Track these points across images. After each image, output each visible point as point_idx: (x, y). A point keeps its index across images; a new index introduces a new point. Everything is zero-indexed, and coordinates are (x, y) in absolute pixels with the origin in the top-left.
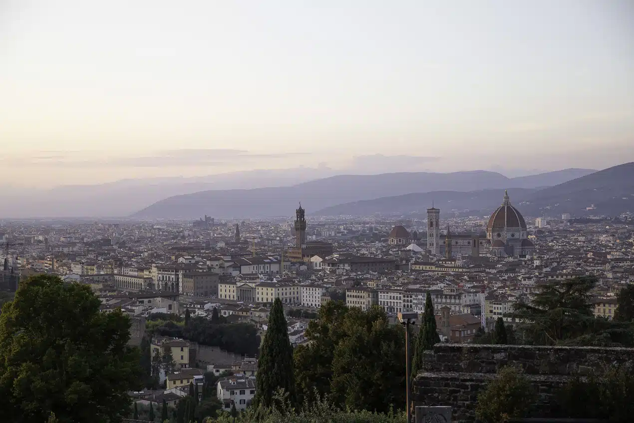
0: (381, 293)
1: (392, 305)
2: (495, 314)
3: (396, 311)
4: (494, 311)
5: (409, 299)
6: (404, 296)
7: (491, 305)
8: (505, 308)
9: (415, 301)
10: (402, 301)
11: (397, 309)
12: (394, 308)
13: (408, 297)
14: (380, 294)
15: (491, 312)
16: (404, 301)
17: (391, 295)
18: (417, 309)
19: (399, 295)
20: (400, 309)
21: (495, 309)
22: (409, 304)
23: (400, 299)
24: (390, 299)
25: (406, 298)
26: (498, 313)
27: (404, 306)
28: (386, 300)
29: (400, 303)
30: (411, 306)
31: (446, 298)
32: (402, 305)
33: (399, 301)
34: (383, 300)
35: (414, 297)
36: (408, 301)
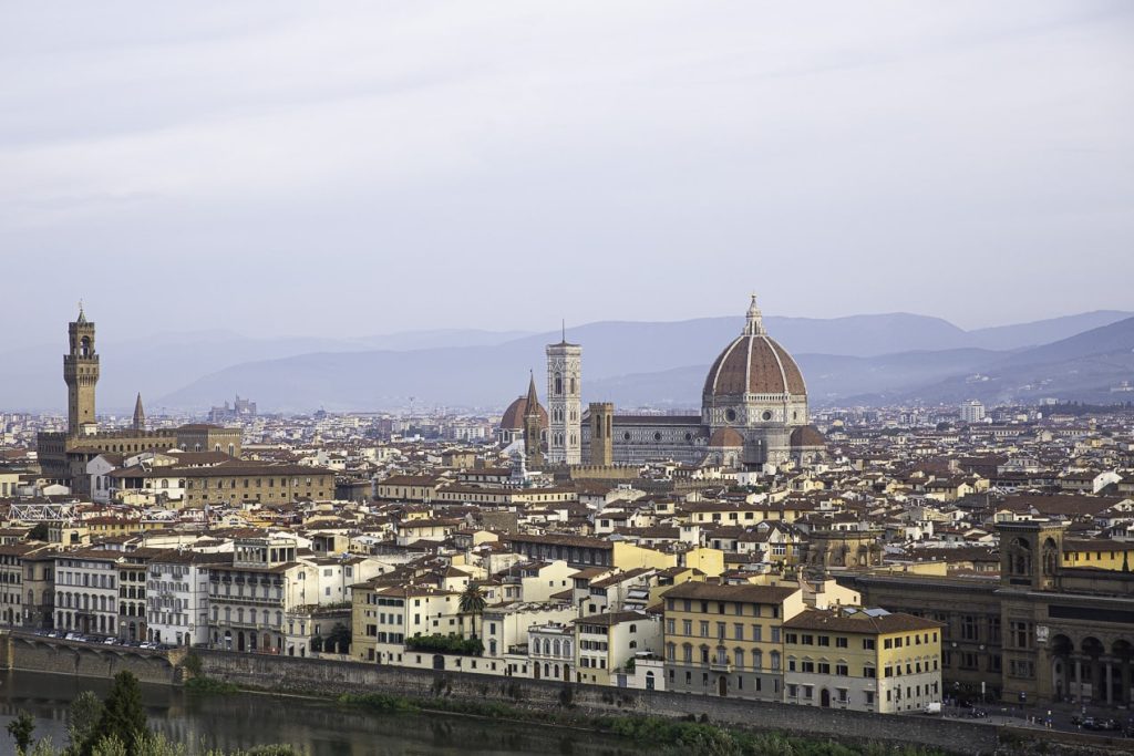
0: (61, 564)
1: (91, 607)
2: (382, 638)
3: (99, 625)
4: (381, 628)
5: (137, 584)
6: (123, 577)
7: (371, 607)
8: (417, 616)
9: (151, 593)
10: (115, 593)
11: (103, 618)
12: (95, 618)
13: (133, 578)
14: (58, 569)
15: (372, 630)
16: (123, 592)
17: (87, 571)
18: (157, 621)
19: (109, 573)
20: (112, 619)
21: (383, 621)
22: (137, 602)
23: (112, 587)
24: (86, 585)
25: (128, 583)
26: (392, 635)
27: (123, 608)
28: (73, 590)
29: (112, 598)
30: (142, 609)
31: (240, 581)
32: (117, 608)
33: (107, 593)
34: (65, 590)
35: (149, 577)
36: (132, 595)
